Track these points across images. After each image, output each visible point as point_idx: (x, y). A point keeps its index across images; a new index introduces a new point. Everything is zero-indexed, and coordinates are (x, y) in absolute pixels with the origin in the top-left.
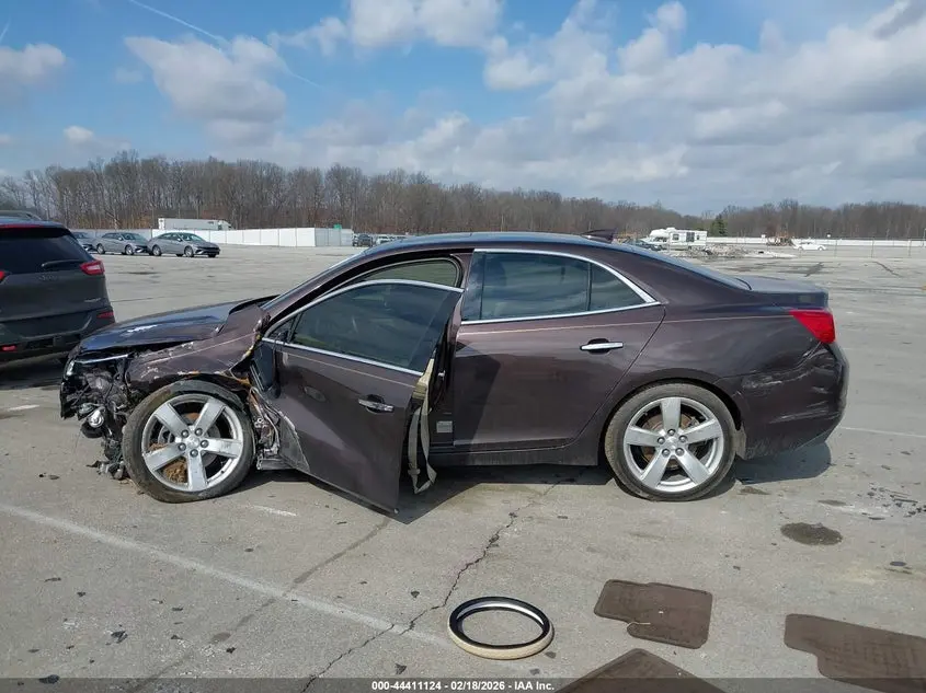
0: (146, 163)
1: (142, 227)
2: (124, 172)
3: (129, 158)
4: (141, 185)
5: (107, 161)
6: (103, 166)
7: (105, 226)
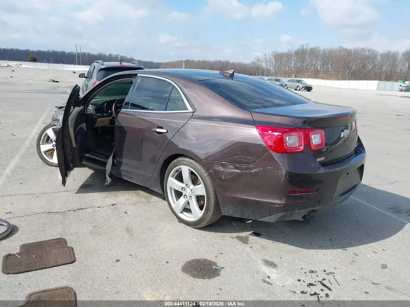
0: (311, 49)
1: (305, 77)
2: (301, 54)
3: (304, 48)
4: (308, 59)
5: (295, 49)
6: (293, 51)
7: (290, 76)
